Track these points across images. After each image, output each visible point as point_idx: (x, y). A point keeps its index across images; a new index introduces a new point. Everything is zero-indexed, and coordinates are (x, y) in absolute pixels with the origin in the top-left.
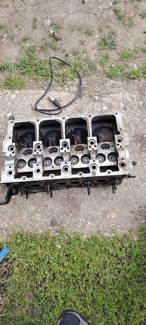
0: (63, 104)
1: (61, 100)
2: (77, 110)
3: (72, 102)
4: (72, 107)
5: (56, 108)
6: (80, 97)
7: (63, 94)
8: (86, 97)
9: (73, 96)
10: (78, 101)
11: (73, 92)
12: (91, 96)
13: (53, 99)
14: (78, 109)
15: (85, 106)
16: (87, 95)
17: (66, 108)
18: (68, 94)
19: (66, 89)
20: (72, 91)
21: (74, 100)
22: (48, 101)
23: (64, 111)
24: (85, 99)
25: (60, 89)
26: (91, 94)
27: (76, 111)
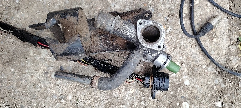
0: (205, 40)
1: (212, 38)
2: (194, 66)
3: (209, 57)
4: (200, 58)
5: (197, 28)
6: (220, 73)
7: (224, 42)
8: (219, 84)
9: (221, 60)
10: (211, 69)
11: (228, 60)
12: (221, 93)
13: (214, 22)
14: (196, 69)
15: (202, 81)
16: (223, 85)
17: (197, 47)
18: (224, 52)
19: (233, 49)
20: (231, 58)
21: (212, 60)
22: (209, 15)
23: (191, 41)
24: (216, 81)
25: (233, 37)
26: (226, 93)
27: (192, 64)
